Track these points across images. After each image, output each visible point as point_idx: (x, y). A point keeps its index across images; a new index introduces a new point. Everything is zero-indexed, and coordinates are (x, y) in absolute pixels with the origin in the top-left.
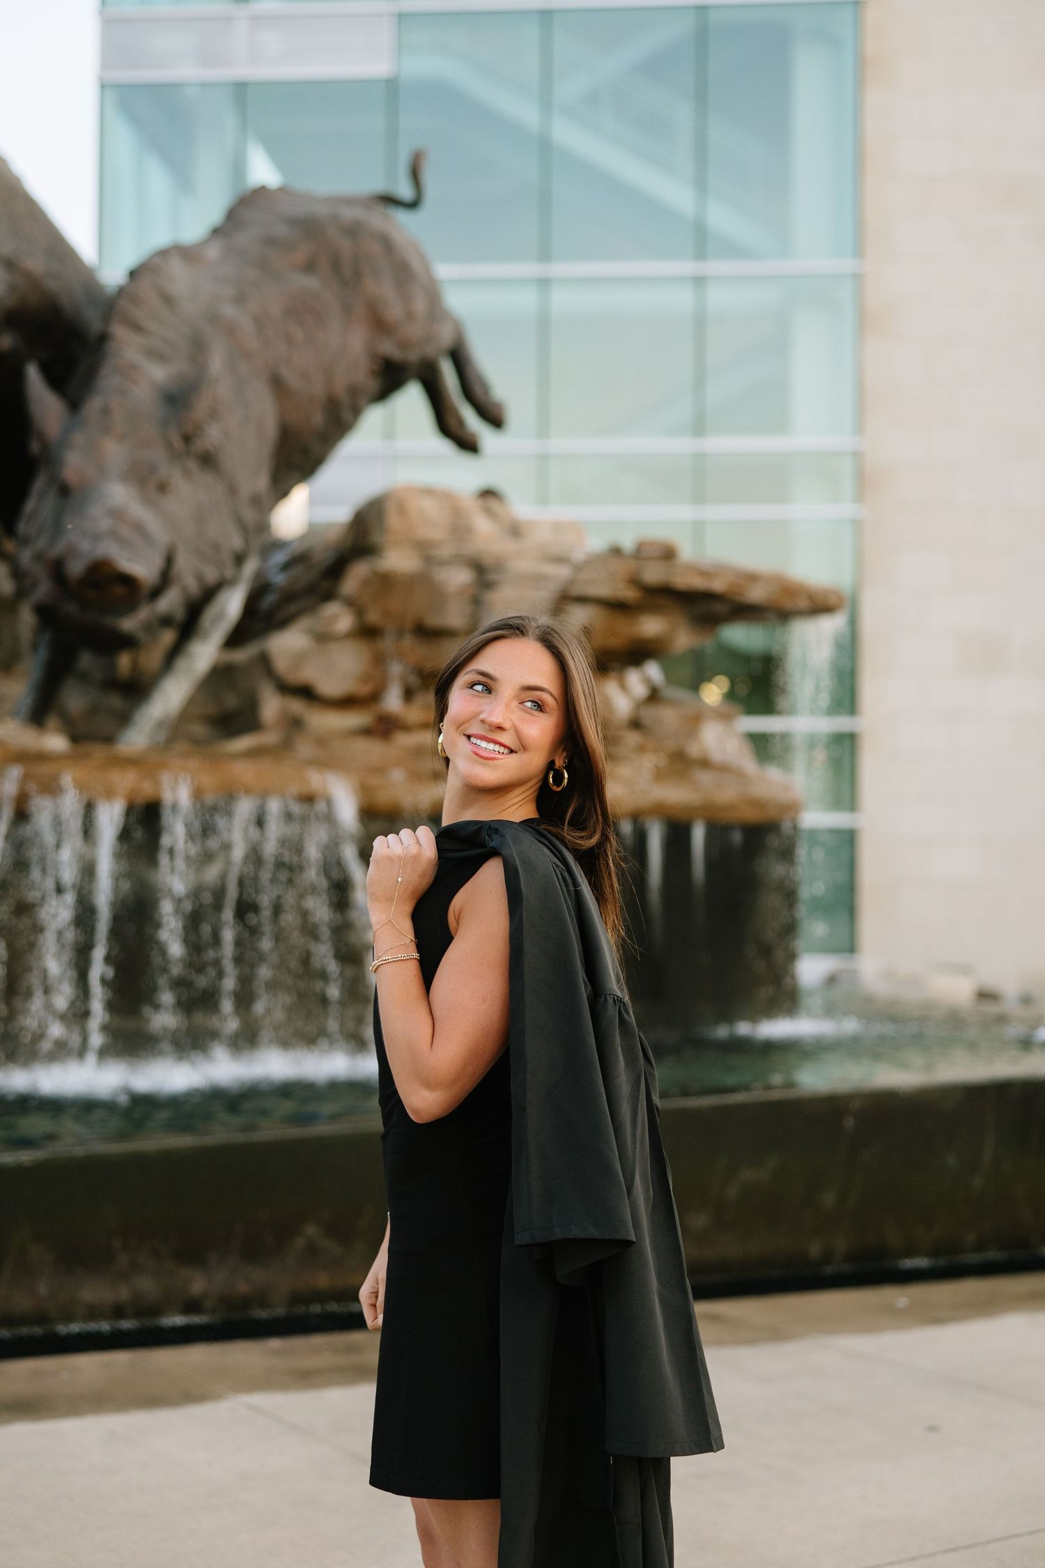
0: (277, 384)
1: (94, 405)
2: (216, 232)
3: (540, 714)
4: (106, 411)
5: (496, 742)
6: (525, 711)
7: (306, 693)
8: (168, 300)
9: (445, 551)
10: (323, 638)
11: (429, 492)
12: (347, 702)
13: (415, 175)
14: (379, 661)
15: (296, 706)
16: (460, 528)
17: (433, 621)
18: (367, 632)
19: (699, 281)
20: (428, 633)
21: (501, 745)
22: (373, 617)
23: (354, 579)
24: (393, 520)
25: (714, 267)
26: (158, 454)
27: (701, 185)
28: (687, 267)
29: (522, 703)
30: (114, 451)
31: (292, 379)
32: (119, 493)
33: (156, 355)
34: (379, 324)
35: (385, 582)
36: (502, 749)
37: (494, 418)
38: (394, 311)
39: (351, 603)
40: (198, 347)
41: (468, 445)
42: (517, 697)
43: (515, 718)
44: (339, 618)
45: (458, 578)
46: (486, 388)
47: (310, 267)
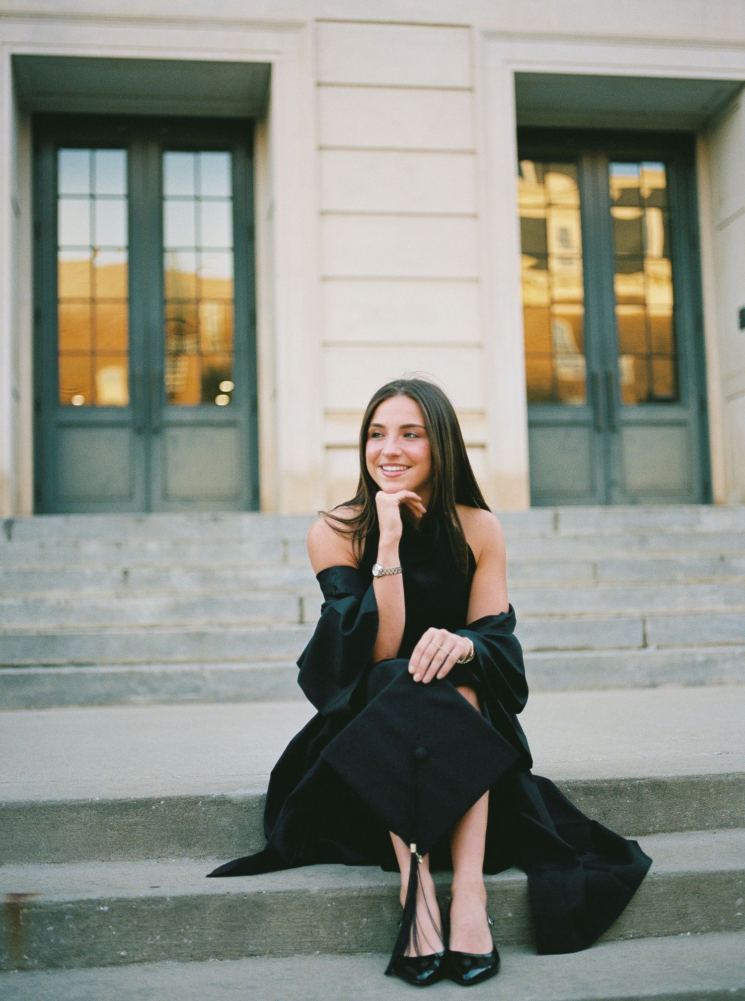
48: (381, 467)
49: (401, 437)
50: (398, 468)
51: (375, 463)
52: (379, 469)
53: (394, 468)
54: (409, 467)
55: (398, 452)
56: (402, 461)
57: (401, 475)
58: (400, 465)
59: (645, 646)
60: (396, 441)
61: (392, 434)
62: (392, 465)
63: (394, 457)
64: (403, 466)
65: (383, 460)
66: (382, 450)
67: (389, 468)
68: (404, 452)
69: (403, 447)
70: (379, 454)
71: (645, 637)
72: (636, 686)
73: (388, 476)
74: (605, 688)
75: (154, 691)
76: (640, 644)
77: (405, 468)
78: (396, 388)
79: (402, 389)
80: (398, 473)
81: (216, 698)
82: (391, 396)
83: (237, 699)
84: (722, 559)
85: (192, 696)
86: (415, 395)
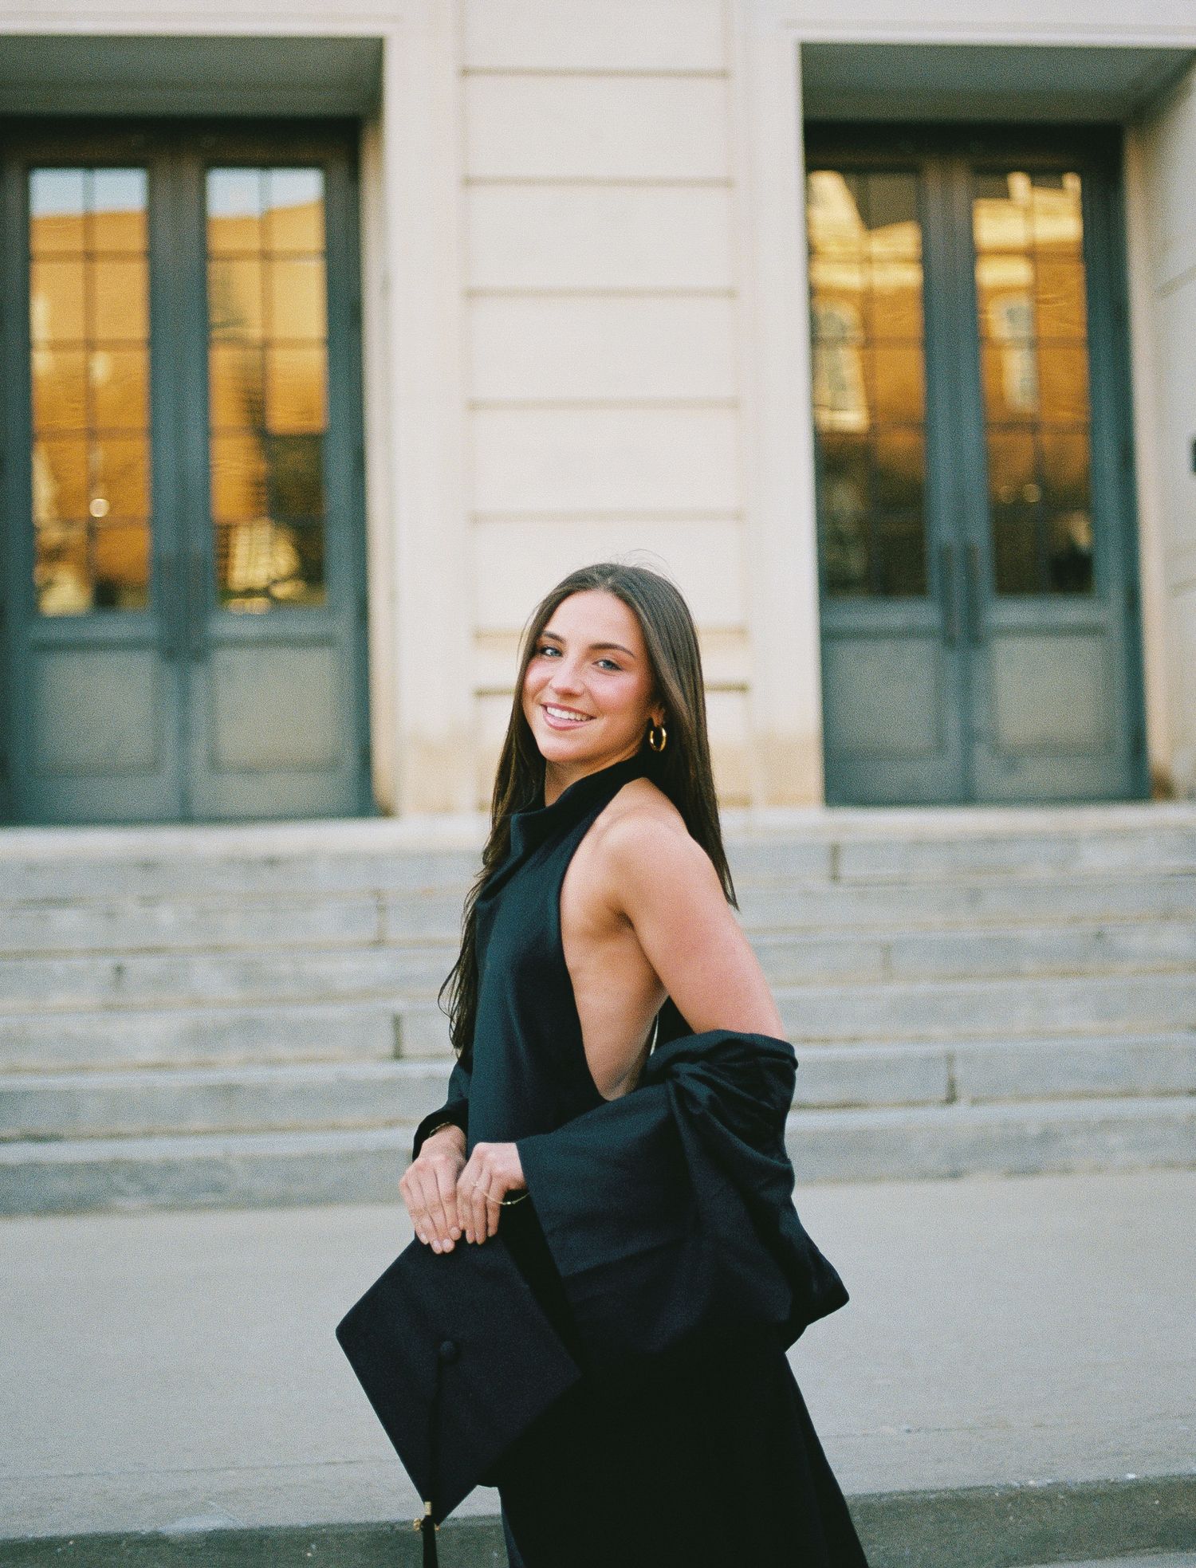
48: (545, 707)
49: (588, 664)
50: (572, 716)
51: (535, 699)
52: (541, 709)
53: (565, 715)
54: (591, 718)
55: (578, 689)
56: (579, 705)
57: (573, 728)
58: (576, 712)
59: (951, 1099)
60: (578, 667)
61: (573, 654)
62: (563, 708)
63: (568, 695)
64: (583, 714)
65: (550, 697)
66: (549, 680)
67: (557, 713)
68: (589, 692)
69: (588, 681)
70: (544, 684)
71: (952, 1085)
72: (925, 1175)
73: (551, 725)
74: (875, 1179)
75: (150, 1190)
76: (943, 1096)
77: (584, 718)
78: (596, 576)
79: (610, 581)
80: (569, 724)
81: (248, 1201)
82: (585, 589)
83: (283, 1202)
84: (1099, 936)
85: (211, 1198)
86: (627, 592)
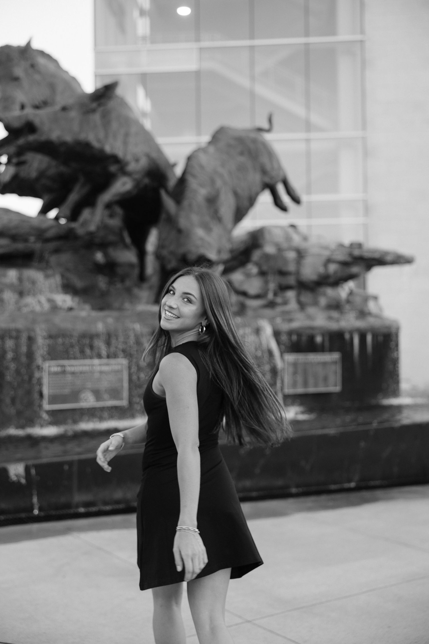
0: (236, 194)
1: (185, 203)
2: (210, 143)
3: (190, 304)
4: (190, 205)
5: (172, 313)
6: (184, 302)
7: (244, 294)
8: (202, 167)
9: (285, 245)
10: (248, 276)
11: (277, 227)
12: (258, 297)
13: (270, 121)
14: (266, 282)
15: (241, 298)
16: (288, 239)
17: (284, 269)
18: (262, 274)
19: (308, 141)
20: (282, 273)
21: (174, 314)
22: (265, 268)
23: (256, 255)
24: (267, 236)
25: (313, 135)
26: (207, 218)
27: (308, 107)
28: (302, 135)
29: (183, 299)
30: (195, 218)
31: (239, 191)
32: (200, 232)
33: (202, 185)
34: (264, 172)
35: (267, 257)
36: (174, 316)
37: (296, 200)
38: (268, 167)
39: (257, 264)
40: (213, 182)
41: (283, 208)
42: (181, 296)
43: (179, 304)
44: (253, 269)
45: (291, 255)
46: (294, 191)
47: (242, 154)
